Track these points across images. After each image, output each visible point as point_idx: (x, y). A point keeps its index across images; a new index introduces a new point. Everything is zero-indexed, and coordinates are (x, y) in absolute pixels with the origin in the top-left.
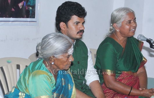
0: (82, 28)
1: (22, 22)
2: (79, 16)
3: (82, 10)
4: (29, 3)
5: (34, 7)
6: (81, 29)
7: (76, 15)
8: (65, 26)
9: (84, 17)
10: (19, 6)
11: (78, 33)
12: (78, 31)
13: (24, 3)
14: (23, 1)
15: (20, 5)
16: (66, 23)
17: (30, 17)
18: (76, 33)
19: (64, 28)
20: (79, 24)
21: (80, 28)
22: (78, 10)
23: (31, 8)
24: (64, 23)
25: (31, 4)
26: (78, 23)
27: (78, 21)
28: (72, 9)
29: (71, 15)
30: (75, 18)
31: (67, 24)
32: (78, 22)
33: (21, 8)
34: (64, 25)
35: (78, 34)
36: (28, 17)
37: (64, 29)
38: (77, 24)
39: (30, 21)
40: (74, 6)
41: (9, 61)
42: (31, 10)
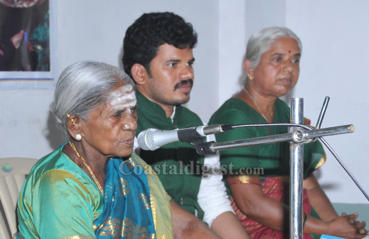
0: (186, 74)
1: (22, 82)
2: (176, 46)
3: (185, 29)
4: (35, 36)
5: (45, 44)
6: (183, 76)
7: (169, 43)
8: (145, 74)
9: (192, 46)
10: (12, 43)
11: (176, 87)
12: (175, 83)
13: (24, 35)
14: (22, 31)
15: (16, 40)
16: (145, 67)
17: (40, 70)
18: (173, 88)
19: (142, 79)
20: (179, 65)
21: (182, 74)
22: (172, 30)
23: (39, 47)
24: (142, 67)
25: (41, 39)
26: (175, 63)
27: (175, 57)
28: (158, 29)
29: (157, 44)
30: (168, 51)
31: (149, 68)
32: (174, 61)
33: (17, 46)
34: (142, 72)
35: (178, 90)
36: (34, 69)
37: (143, 81)
38: (173, 64)
39: (38, 79)
40: (165, 22)
41: (8, 167)
42: (42, 52)
